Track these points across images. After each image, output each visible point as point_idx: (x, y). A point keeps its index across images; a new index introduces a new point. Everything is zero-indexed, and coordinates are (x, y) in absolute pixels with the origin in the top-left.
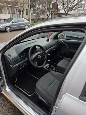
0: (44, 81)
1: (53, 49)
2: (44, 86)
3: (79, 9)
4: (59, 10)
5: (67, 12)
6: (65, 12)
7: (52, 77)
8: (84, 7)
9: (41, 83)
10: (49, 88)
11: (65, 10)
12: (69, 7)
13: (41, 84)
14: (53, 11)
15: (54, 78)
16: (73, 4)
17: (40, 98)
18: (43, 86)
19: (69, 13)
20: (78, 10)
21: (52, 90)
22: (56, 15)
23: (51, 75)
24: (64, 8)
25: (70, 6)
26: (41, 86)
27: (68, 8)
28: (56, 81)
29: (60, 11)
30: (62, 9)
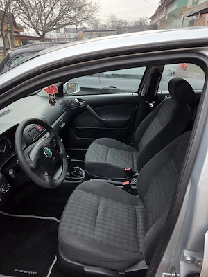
0: (76, 218)
1: (61, 123)
2: (83, 231)
3: (67, 27)
4: (21, 28)
5: (41, 33)
6: (38, 32)
7: (90, 196)
8: (76, 25)
9: (71, 227)
10: (96, 229)
11: (35, 29)
12: (44, 22)
13: (72, 230)
14: (7, 31)
15: (95, 198)
16: (50, 16)
17: (87, 269)
18: (80, 232)
19: (47, 36)
20: (66, 30)
21: (105, 231)
22: (16, 39)
23: (85, 194)
24: (33, 25)
25: (46, 19)
26: (75, 234)
27: (42, 23)
28: (103, 202)
29: (24, 30)
30: (27, 26)
